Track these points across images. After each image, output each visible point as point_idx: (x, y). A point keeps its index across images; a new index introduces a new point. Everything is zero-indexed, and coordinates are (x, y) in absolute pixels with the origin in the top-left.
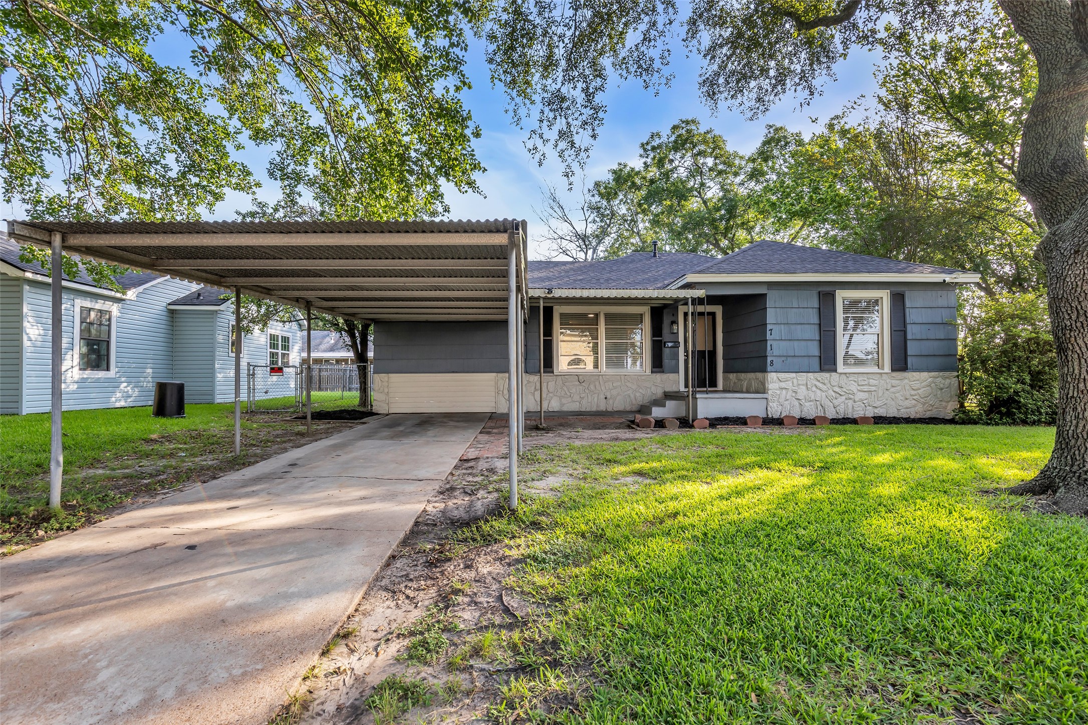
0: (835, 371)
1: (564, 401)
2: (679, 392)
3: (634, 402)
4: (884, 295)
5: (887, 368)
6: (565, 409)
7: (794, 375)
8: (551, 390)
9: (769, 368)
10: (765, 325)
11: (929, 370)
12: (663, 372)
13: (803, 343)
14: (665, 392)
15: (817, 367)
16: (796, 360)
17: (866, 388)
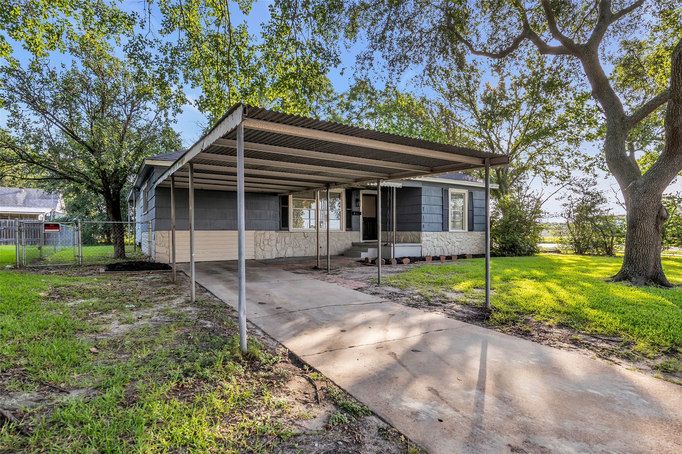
0: (448, 230)
1: (295, 250)
2: (360, 243)
3: (336, 249)
4: (465, 192)
5: (466, 230)
6: (296, 255)
7: (432, 233)
8: (287, 243)
9: (423, 229)
10: (420, 204)
11: (480, 231)
12: (352, 230)
13: (436, 215)
14: (352, 243)
15: (441, 230)
16: (433, 225)
17: (459, 240)
